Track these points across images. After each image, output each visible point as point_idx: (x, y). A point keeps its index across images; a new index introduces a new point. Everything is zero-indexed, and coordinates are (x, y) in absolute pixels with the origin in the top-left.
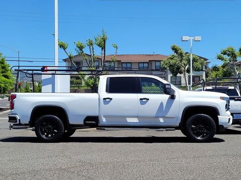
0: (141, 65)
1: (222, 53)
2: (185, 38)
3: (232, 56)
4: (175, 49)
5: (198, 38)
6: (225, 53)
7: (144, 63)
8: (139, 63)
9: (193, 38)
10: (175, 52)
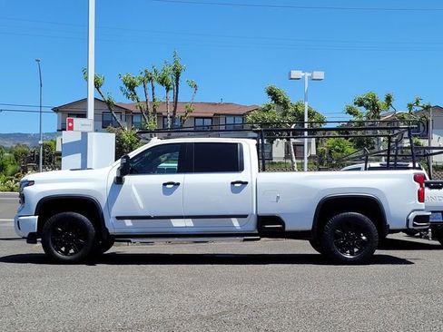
0: (199, 122)
1: (355, 104)
2: (295, 74)
3: (374, 108)
4: (273, 94)
5: (319, 75)
6: (361, 104)
7: (203, 118)
8: (196, 118)
9: (310, 75)
10: (273, 99)
